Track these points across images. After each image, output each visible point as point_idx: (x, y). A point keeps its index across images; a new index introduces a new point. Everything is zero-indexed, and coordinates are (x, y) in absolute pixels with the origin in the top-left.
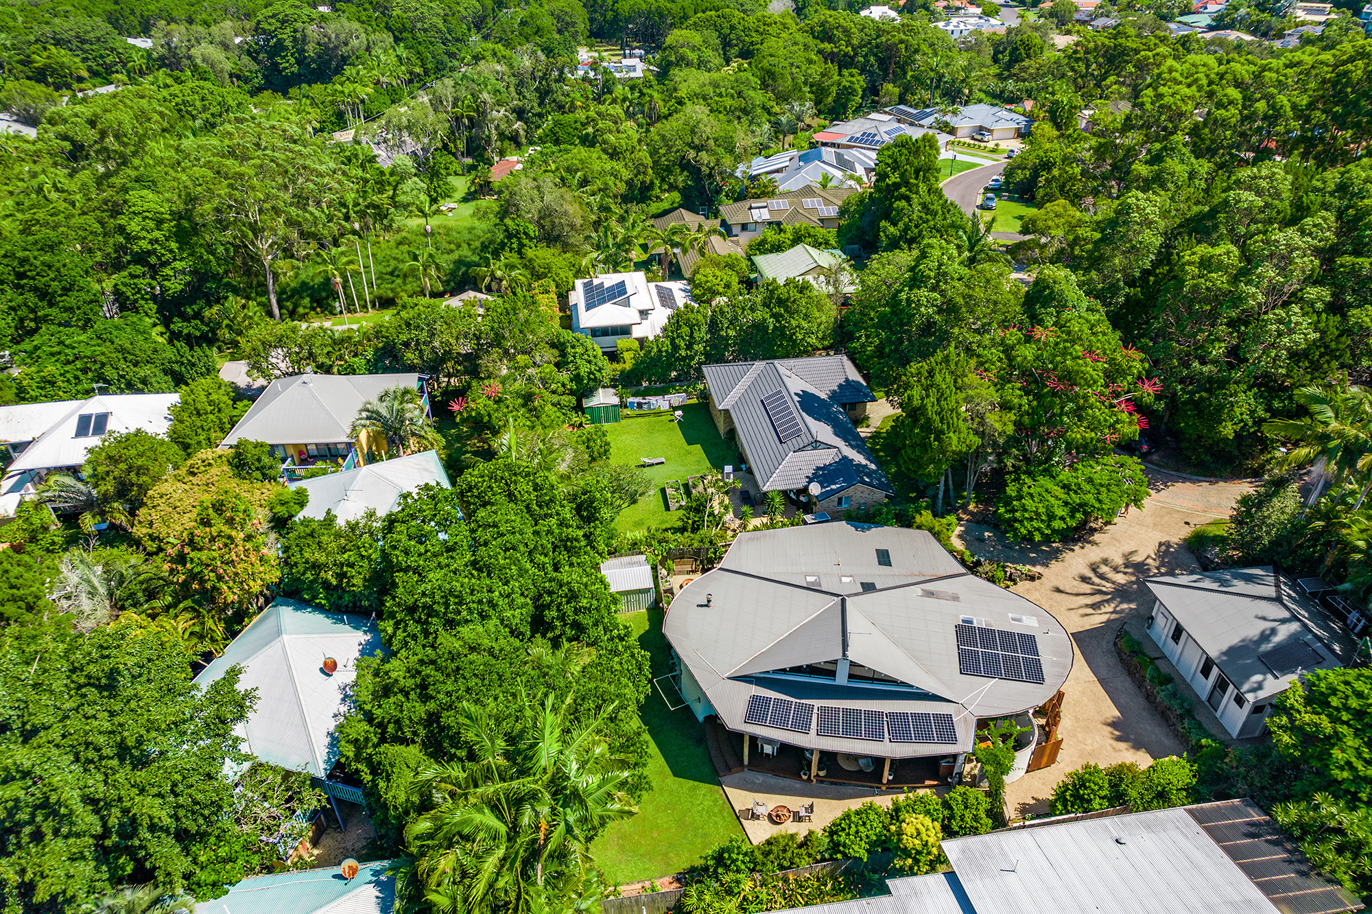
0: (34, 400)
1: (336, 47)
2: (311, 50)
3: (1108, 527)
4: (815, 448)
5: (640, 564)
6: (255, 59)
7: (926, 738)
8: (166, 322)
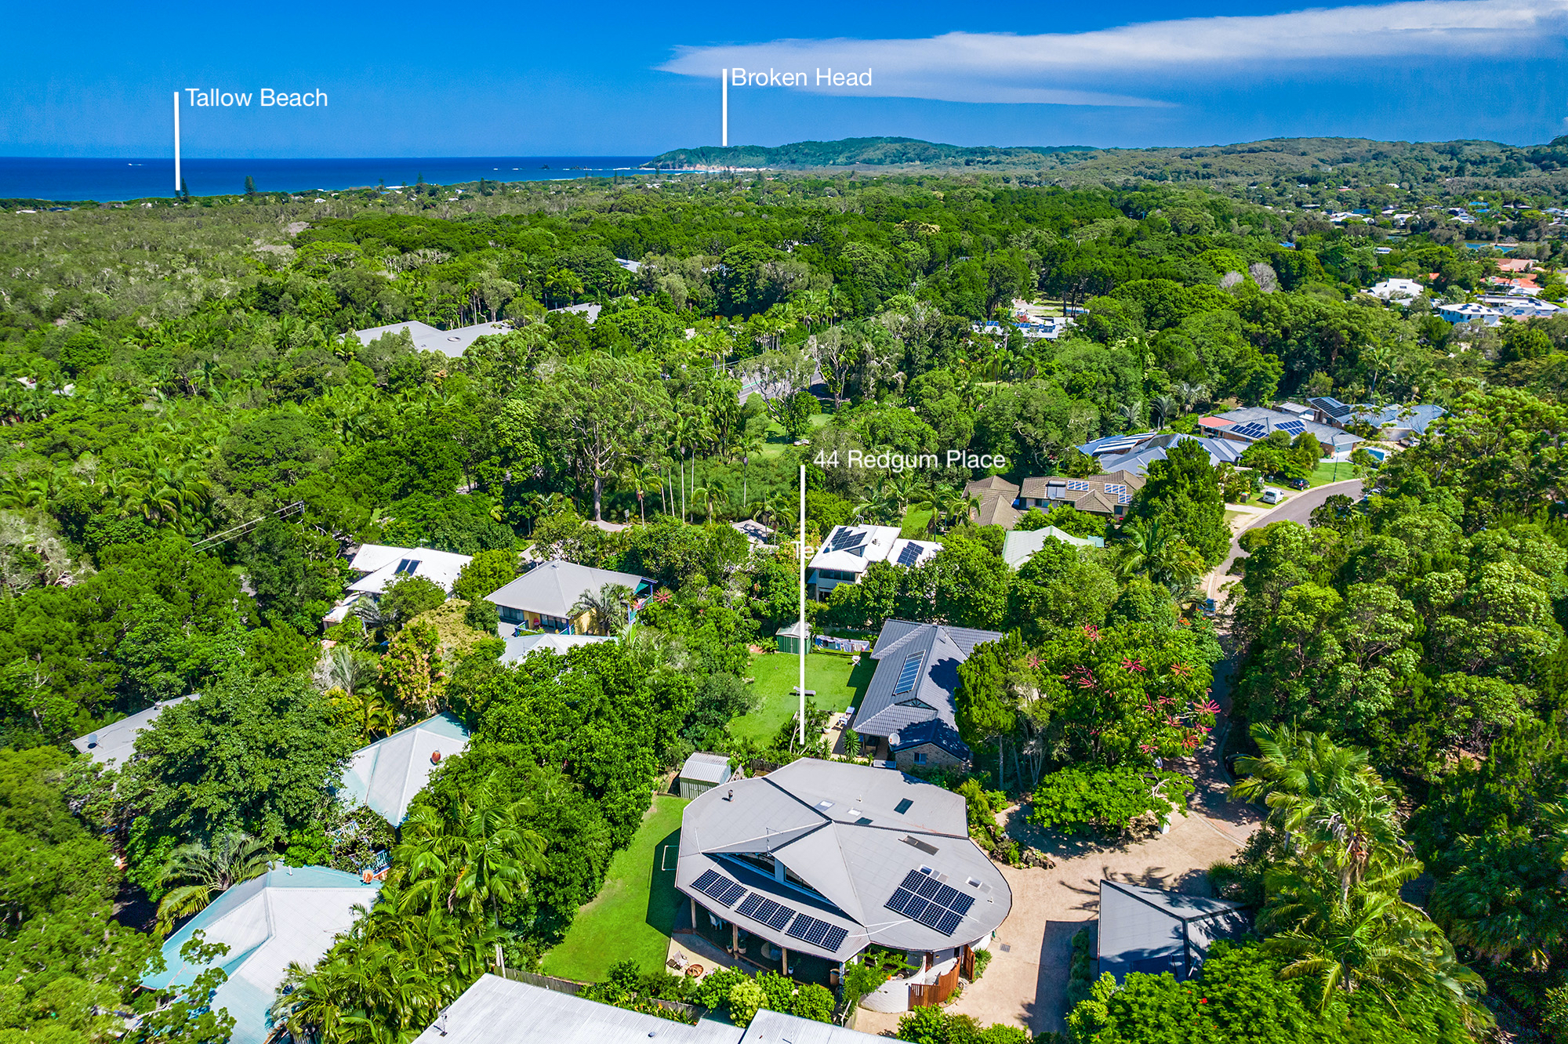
0: (388, 544)
1: (782, 284)
2: (761, 283)
3: (1149, 840)
4: (915, 706)
5: (720, 763)
6: (714, 288)
7: (813, 939)
8: (507, 503)
